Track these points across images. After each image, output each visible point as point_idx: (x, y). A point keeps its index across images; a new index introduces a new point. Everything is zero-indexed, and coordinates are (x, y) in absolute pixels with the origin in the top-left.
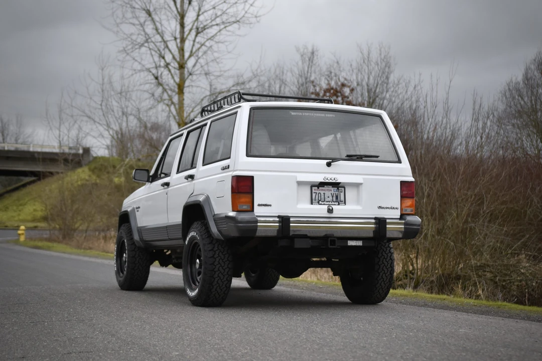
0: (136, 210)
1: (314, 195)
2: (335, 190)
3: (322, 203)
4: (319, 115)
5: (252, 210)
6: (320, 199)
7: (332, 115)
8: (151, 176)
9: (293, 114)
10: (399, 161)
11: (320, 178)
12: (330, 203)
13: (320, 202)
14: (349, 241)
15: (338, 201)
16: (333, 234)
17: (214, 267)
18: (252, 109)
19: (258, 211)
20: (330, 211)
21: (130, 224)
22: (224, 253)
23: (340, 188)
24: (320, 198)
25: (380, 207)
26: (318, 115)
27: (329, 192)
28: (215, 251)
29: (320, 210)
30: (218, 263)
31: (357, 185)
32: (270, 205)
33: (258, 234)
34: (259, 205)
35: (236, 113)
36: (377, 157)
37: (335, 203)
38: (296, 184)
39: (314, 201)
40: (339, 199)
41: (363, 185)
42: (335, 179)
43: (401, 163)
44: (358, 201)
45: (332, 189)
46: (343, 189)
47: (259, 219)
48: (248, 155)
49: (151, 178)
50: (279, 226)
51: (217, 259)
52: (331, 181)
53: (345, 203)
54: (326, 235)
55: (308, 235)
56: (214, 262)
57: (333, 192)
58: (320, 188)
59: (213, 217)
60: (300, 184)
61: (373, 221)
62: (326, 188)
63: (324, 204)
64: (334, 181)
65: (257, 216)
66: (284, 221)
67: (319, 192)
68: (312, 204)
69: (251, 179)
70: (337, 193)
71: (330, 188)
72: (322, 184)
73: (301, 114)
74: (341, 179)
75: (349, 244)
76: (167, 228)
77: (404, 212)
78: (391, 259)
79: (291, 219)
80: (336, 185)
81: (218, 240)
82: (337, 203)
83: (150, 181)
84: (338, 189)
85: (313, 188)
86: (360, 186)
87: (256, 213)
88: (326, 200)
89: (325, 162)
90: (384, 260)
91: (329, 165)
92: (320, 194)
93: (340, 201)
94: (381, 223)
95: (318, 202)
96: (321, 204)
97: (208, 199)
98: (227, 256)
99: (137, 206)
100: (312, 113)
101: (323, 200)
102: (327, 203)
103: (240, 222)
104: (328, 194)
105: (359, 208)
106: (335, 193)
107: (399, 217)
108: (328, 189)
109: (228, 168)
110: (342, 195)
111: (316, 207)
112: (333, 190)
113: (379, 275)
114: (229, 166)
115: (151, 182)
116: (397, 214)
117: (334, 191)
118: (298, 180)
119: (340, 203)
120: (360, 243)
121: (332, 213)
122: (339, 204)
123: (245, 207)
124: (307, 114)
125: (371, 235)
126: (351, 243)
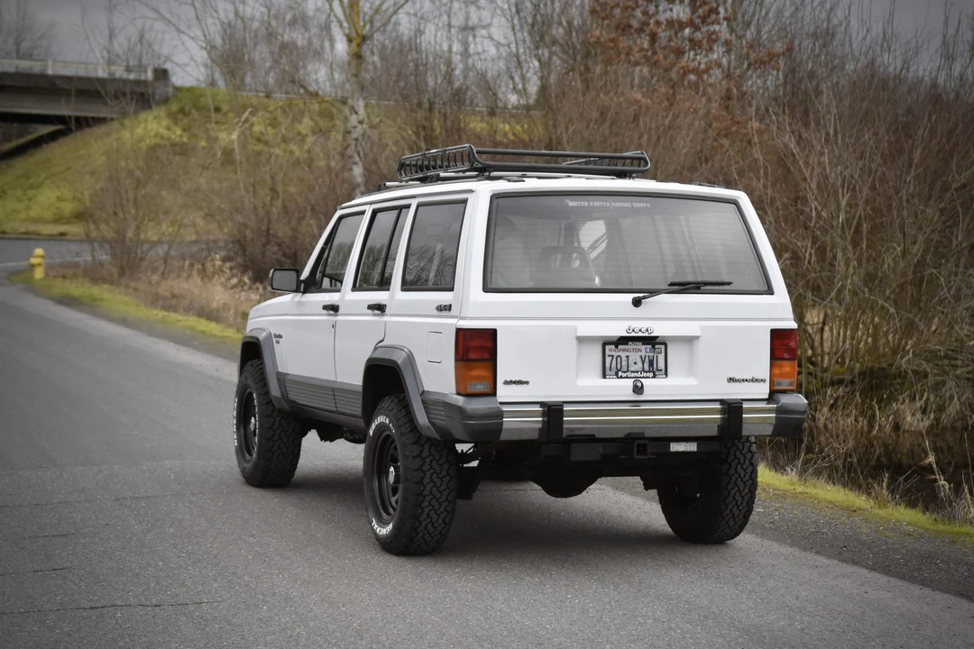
0: (274, 340)
1: (608, 360)
2: (648, 350)
3: (624, 375)
4: (621, 204)
5: (494, 394)
6: (619, 368)
7: (645, 205)
8: (303, 281)
9: (571, 204)
10: (770, 291)
11: (619, 330)
12: (639, 375)
13: (620, 374)
14: (672, 444)
15: (653, 370)
16: (643, 434)
17: (422, 488)
18: (495, 197)
19: (504, 393)
20: (638, 389)
21: (263, 363)
22: (441, 462)
23: (656, 346)
24: (619, 366)
25: (731, 380)
26: (617, 204)
27: (636, 354)
28: (424, 459)
29: (620, 388)
30: (429, 480)
31: (690, 340)
32: (527, 383)
33: (504, 437)
34: (506, 383)
35: (465, 202)
36: (729, 284)
37: (648, 374)
38: (575, 342)
39: (608, 372)
40: (655, 366)
41: (701, 339)
42: (647, 330)
43: (773, 294)
44: (691, 372)
45: (643, 347)
46: (663, 347)
47: (505, 408)
48: (486, 289)
49: (303, 285)
50: (543, 421)
51: (428, 474)
52: (640, 334)
53: (666, 374)
54: (629, 434)
55: (597, 436)
56: (422, 479)
57: (643, 354)
58: (620, 347)
59: (421, 395)
60: (581, 340)
61: (718, 406)
62: (631, 346)
63: (627, 377)
64: (646, 334)
65: (501, 403)
66: (553, 412)
67: (619, 354)
68: (604, 377)
69: (491, 334)
70: (651, 355)
71: (639, 346)
72: (623, 341)
73: (587, 204)
74: (659, 330)
75: (672, 450)
76: (334, 390)
77: (777, 388)
78: (751, 464)
79: (566, 408)
80: (651, 341)
81: (429, 439)
82: (651, 375)
83: (302, 290)
84: (653, 347)
85: (607, 347)
86: (695, 342)
87: (501, 397)
88: (631, 369)
89: (630, 297)
90: (739, 466)
91: (637, 303)
92: (619, 359)
93: (657, 370)
94: (732, 409)
95: (617, 374)
96: (621, 377)
97: (410, 358)
98: (446, 466)
99: (277, 334)
100: (606, 202)
101: (624, 369)
102: (633, 375)
103: (471, 418)
104: (635, 357)
105: (691, 381)
106: (647, 354)
107: (767, 397)
108: (635, 347)
109: (450, 310)
110: (661, 357)
111: (612, 382)
112: (644, 350)
113: (729, 494)
114: (450, 305)
115: (304, 292)
116: (763, 390)
117: (646, 352)
118: (579, 334)
119: (657, 373)
120: (692, 447)
121: (642, 393)
122: (654, 377)
123: (480, 388)
124: (598, 204)
125: (714, 432)
126: (676, 447)
